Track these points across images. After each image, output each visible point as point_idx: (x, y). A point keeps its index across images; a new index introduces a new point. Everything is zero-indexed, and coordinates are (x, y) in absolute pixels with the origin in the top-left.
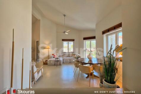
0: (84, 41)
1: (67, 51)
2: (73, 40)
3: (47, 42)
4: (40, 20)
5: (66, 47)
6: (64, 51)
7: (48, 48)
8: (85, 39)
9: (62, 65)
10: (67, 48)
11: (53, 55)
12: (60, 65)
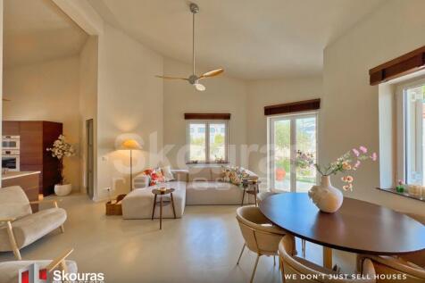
0: (268, 118)
1: (202, 157)
2: (226, 117)
3: (126, 124)
4: (96, 37)
5: (198, 143)
6: (193, 157)
7: (130, 147)
8: (270, 111)
9: (183, 219)
10: (203, 147)
11: (147, 172)
12: (175, 218)
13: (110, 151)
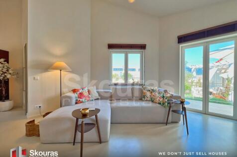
0: (181, 45)
2: (143, 47)
8: (182, 39)
11: (74, 91)
12: (100, 142)
13: (42, 72)
